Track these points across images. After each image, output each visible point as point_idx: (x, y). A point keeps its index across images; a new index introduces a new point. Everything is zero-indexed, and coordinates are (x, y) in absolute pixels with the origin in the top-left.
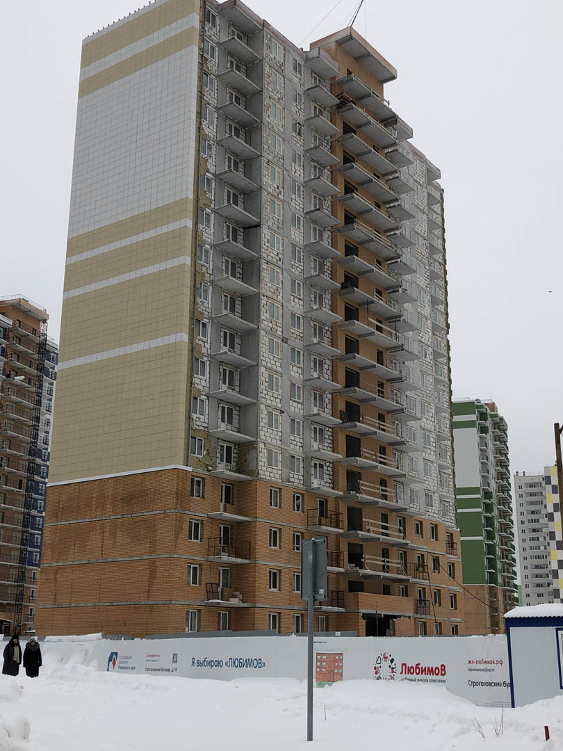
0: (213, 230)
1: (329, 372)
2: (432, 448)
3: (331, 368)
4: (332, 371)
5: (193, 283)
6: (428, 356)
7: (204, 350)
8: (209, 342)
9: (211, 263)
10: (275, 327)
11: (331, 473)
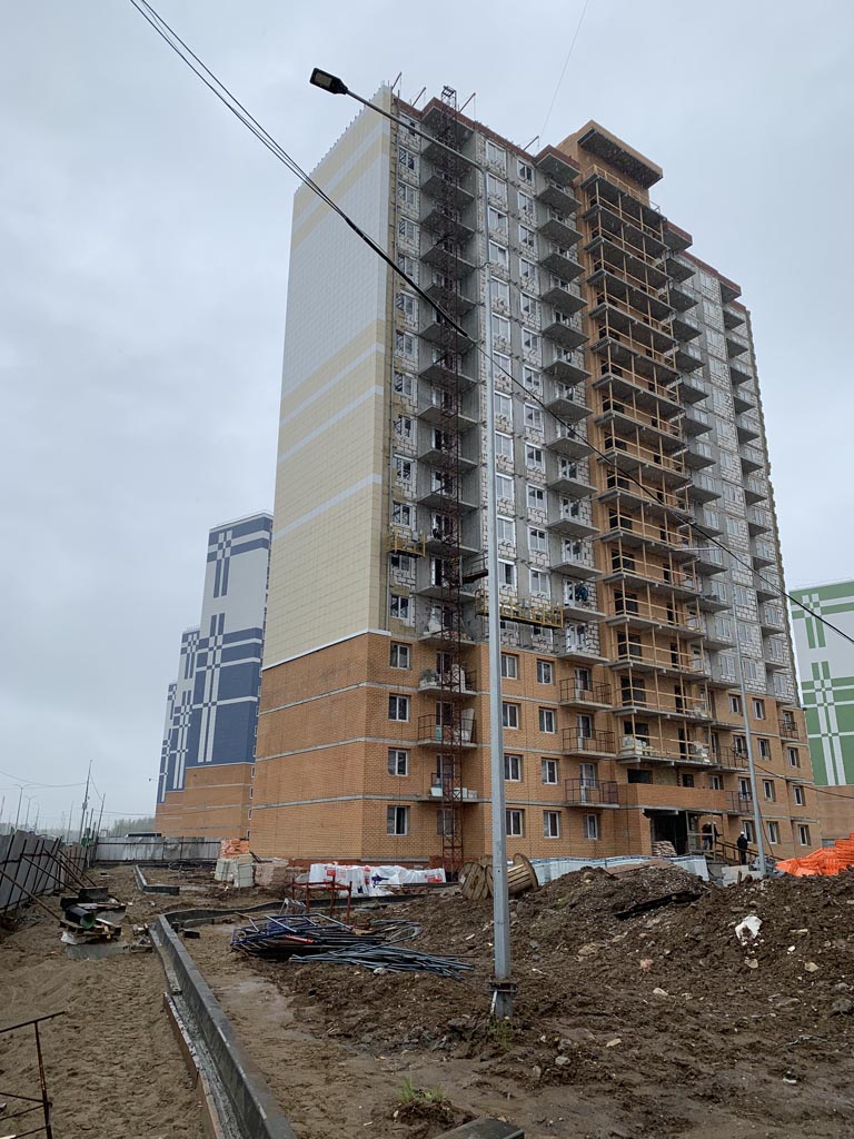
0: (416, 357)
1: (587, 517)
2: (751, 607)
3: (589, 511)
4: (592, 515)
5: (388, 417)
6: (737, 498)
7: (407, 494)
8: (414, 485)
9: (415, 394)
10: (504, 464)
11: (596, 637)
